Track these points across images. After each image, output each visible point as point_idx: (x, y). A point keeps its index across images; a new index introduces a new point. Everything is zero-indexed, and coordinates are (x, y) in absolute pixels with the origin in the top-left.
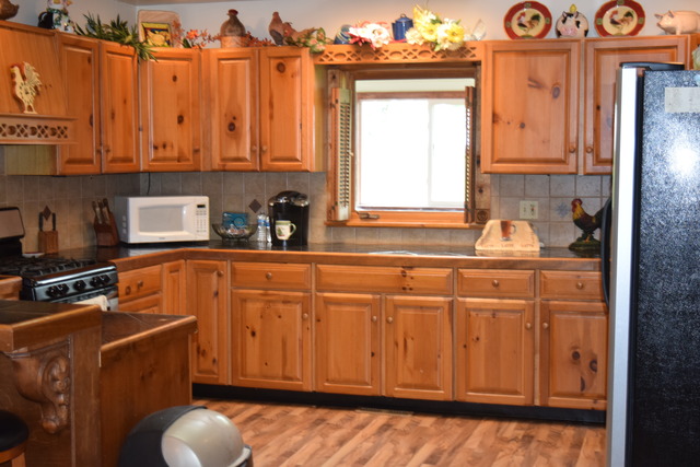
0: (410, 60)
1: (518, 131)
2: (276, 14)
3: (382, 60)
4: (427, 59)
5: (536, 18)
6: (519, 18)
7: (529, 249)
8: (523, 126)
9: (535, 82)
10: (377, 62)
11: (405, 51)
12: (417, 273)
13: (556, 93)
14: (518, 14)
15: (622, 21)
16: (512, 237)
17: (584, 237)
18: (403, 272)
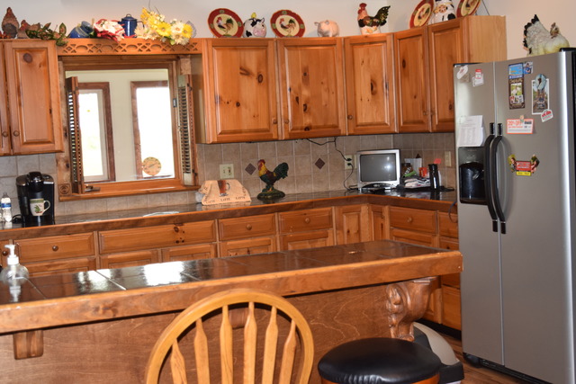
0: (144, 52)
1: (235, 109)
2: (9, 9)
3: (120, 52)
4: (157, 51)
5: (229, 21)
6: (218, 21)
7: (242, 200)
8: (238, 105)
9: (245, 70)
10: (116, 53)
11: (139, 44)
12: (187, 226)
13: (260, 79)
14: (216, 18)
15: (289, 26)
16: (228, 192)
17: (267, 188)
18: (175, 228)
